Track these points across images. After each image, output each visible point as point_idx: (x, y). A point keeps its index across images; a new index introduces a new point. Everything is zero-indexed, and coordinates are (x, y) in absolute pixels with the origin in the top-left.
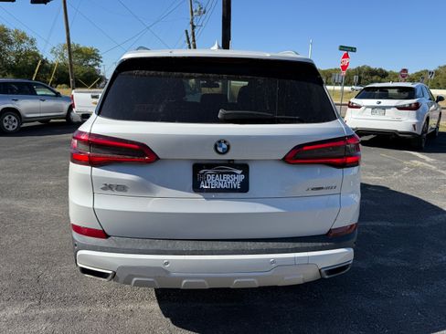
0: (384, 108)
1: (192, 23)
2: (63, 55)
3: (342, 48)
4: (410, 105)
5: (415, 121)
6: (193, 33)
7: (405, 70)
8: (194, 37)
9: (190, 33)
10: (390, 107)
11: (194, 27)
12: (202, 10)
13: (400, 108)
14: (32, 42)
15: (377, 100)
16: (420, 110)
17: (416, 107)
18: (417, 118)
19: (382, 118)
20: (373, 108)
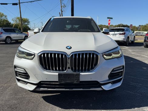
0: (116, 34)
1: (61, 10)
2: (16, 21)
3: (108, 18)
4: (123, 33)
5: (124, 38)
6: (62, 13)
7: (131, 25)
8: (62, 15)
9: (61, 13)
10: (117, 34)
11: (62, 11)
12: (65, 6)
13: (120, 34)
14: (6, 16)
15: (114, 32)
16: (125, 34)
17: (124, 34)
18: (125, 37)
19: (115, 37)
20: (113, 34)
